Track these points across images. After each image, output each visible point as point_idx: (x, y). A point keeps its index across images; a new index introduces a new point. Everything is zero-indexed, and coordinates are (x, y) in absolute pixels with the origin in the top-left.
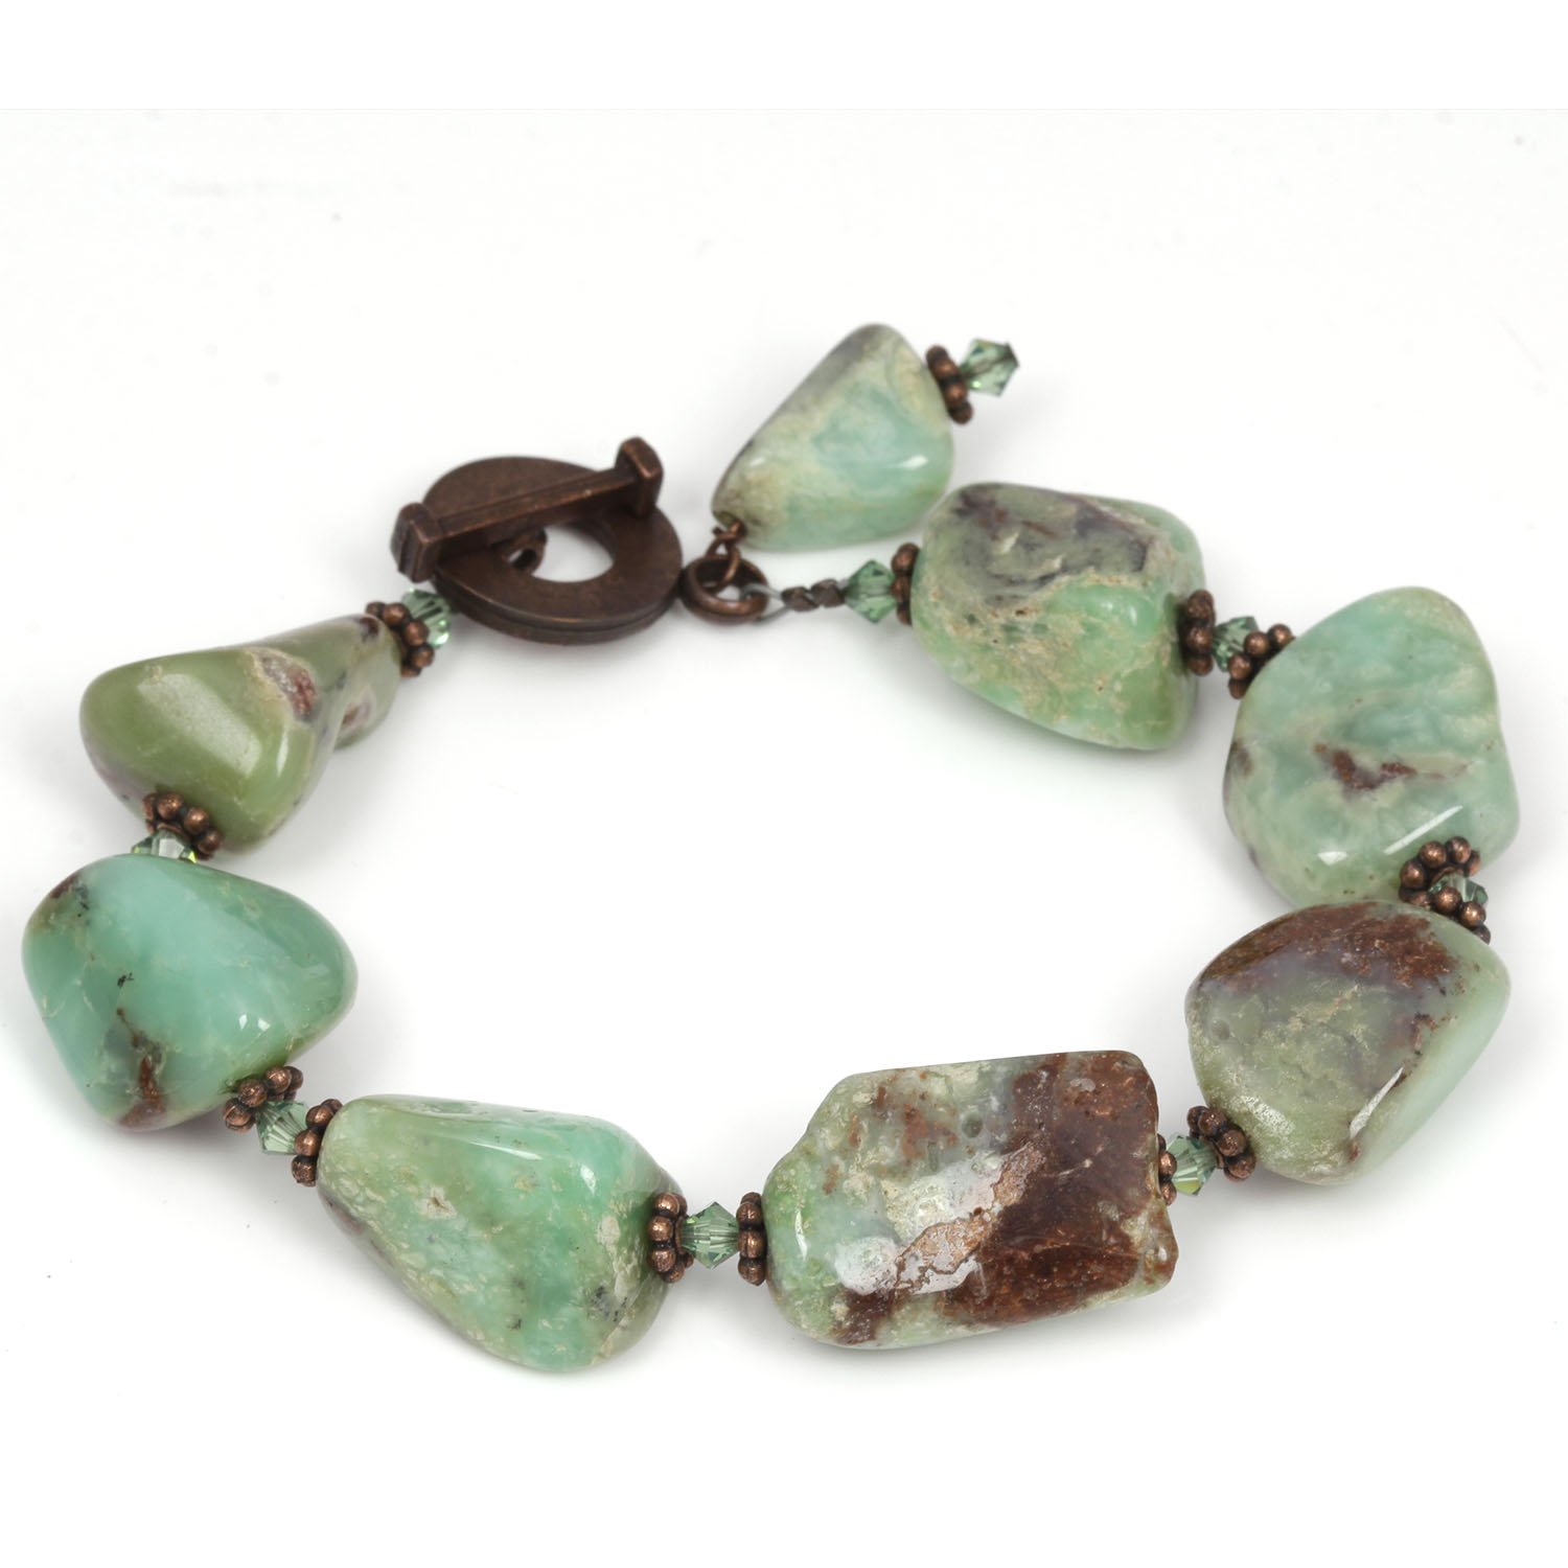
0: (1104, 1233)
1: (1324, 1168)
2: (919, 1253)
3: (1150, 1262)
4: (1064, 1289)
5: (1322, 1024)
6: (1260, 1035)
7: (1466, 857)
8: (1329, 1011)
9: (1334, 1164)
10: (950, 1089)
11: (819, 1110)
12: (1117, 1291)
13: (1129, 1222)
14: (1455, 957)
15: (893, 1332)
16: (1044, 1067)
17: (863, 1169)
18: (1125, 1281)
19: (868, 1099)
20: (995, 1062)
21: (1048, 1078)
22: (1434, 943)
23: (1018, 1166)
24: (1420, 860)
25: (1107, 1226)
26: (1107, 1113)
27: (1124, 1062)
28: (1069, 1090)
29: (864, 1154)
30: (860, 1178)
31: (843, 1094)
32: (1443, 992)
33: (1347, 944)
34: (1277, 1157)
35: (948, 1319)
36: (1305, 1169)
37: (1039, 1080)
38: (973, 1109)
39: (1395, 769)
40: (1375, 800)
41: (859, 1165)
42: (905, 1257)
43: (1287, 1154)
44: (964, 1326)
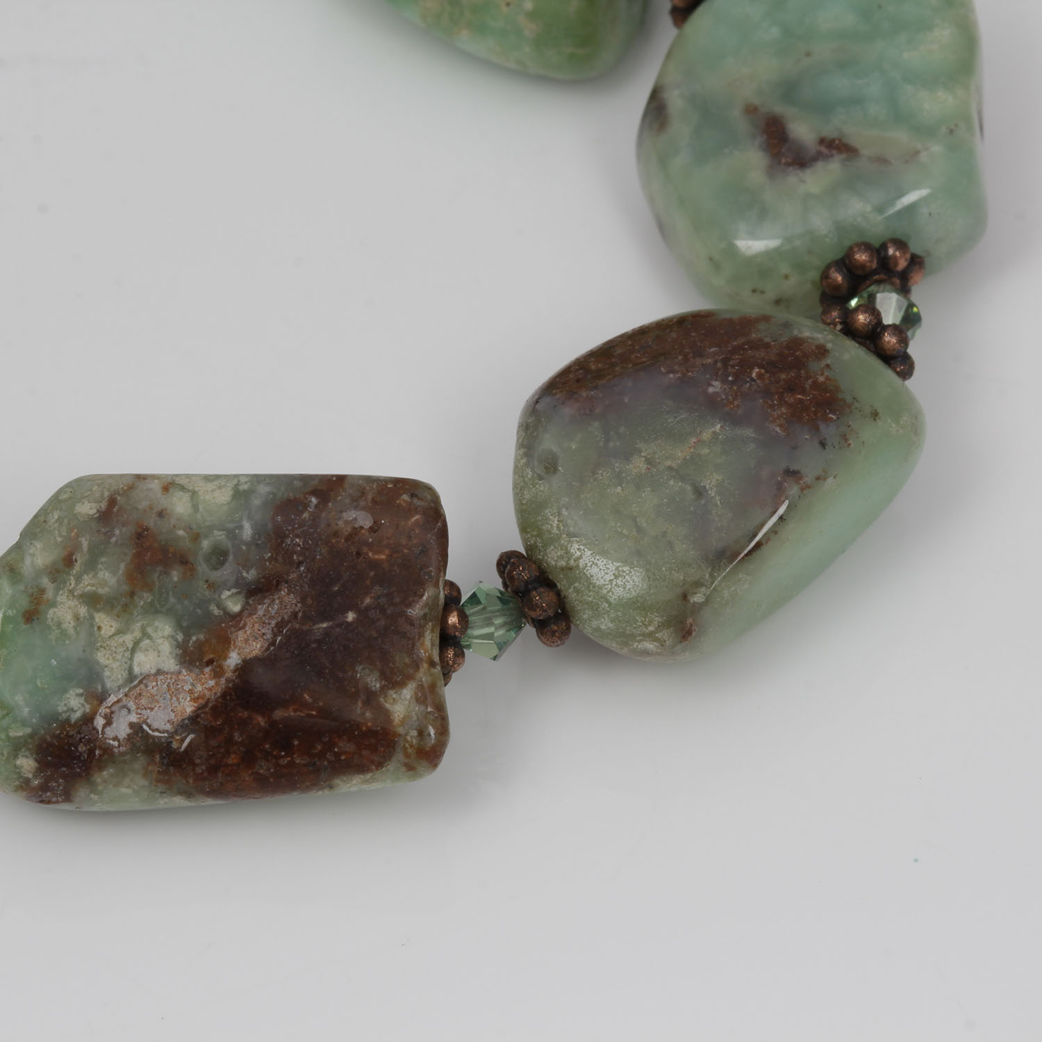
0: (360, 704)
1: (649, 646)
2: (132, 705)
3: (411, 746)
4: (305, 765)
5: (670, 468)
6: (594, 473)
7: (902, 264)
8: (681, 453)
9: (662, 643)
10: (195, 508)
11: (36, 516)
12: (369, 776)
13: (392, 694)
14: (849, 399)
15: (92, 796)
16: (314, 492)
17: (74, 596)
18: (380, 765)
19: (94, 511)
20: (258, 479)
21: (316, 506)
22: (827, 378)
23: (267, 611)
24: (845, 263)
25: (363, 697)
26: (383, 557)
27: (413, 495)
28: (341, 523)
29: (79, 579)
30: (70, 608)
31: (65, 500)
32: (823, 444)
33: (719, 369)
34: (594, 627)
35: (161, 787)
36: (626, 644)
37: (306, 506)
38: (219, 536)
39: (835, 146)
40: (804, 182)
41: (71, 592)
42: (113, 709)
43: (605, 624)
44: (180, 797)
